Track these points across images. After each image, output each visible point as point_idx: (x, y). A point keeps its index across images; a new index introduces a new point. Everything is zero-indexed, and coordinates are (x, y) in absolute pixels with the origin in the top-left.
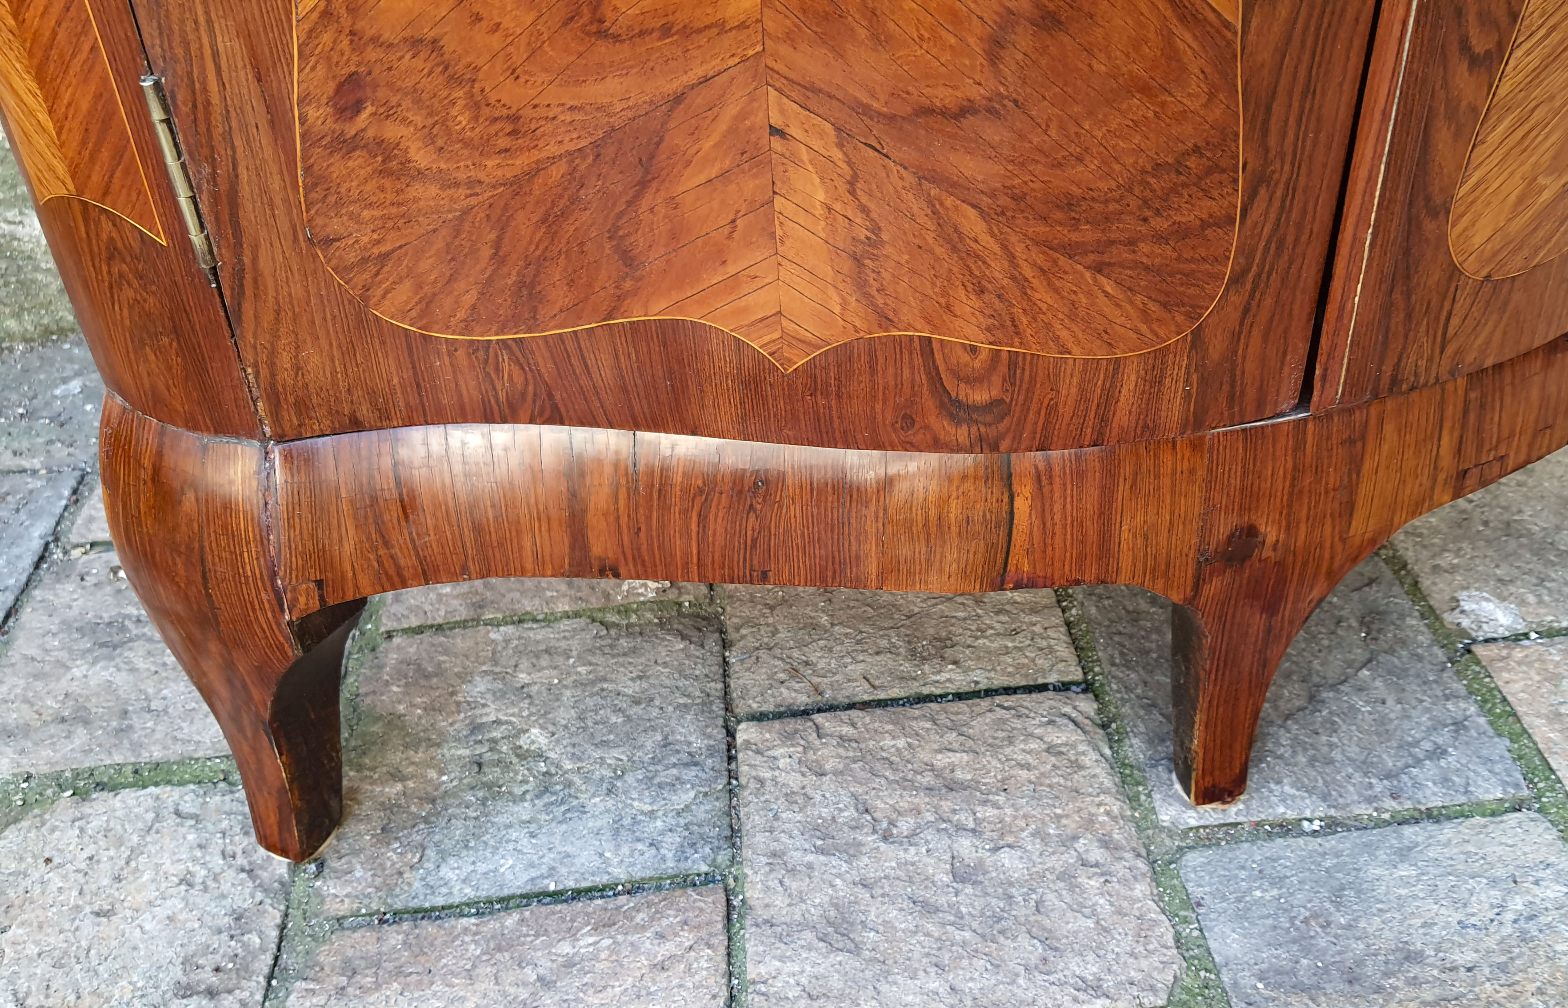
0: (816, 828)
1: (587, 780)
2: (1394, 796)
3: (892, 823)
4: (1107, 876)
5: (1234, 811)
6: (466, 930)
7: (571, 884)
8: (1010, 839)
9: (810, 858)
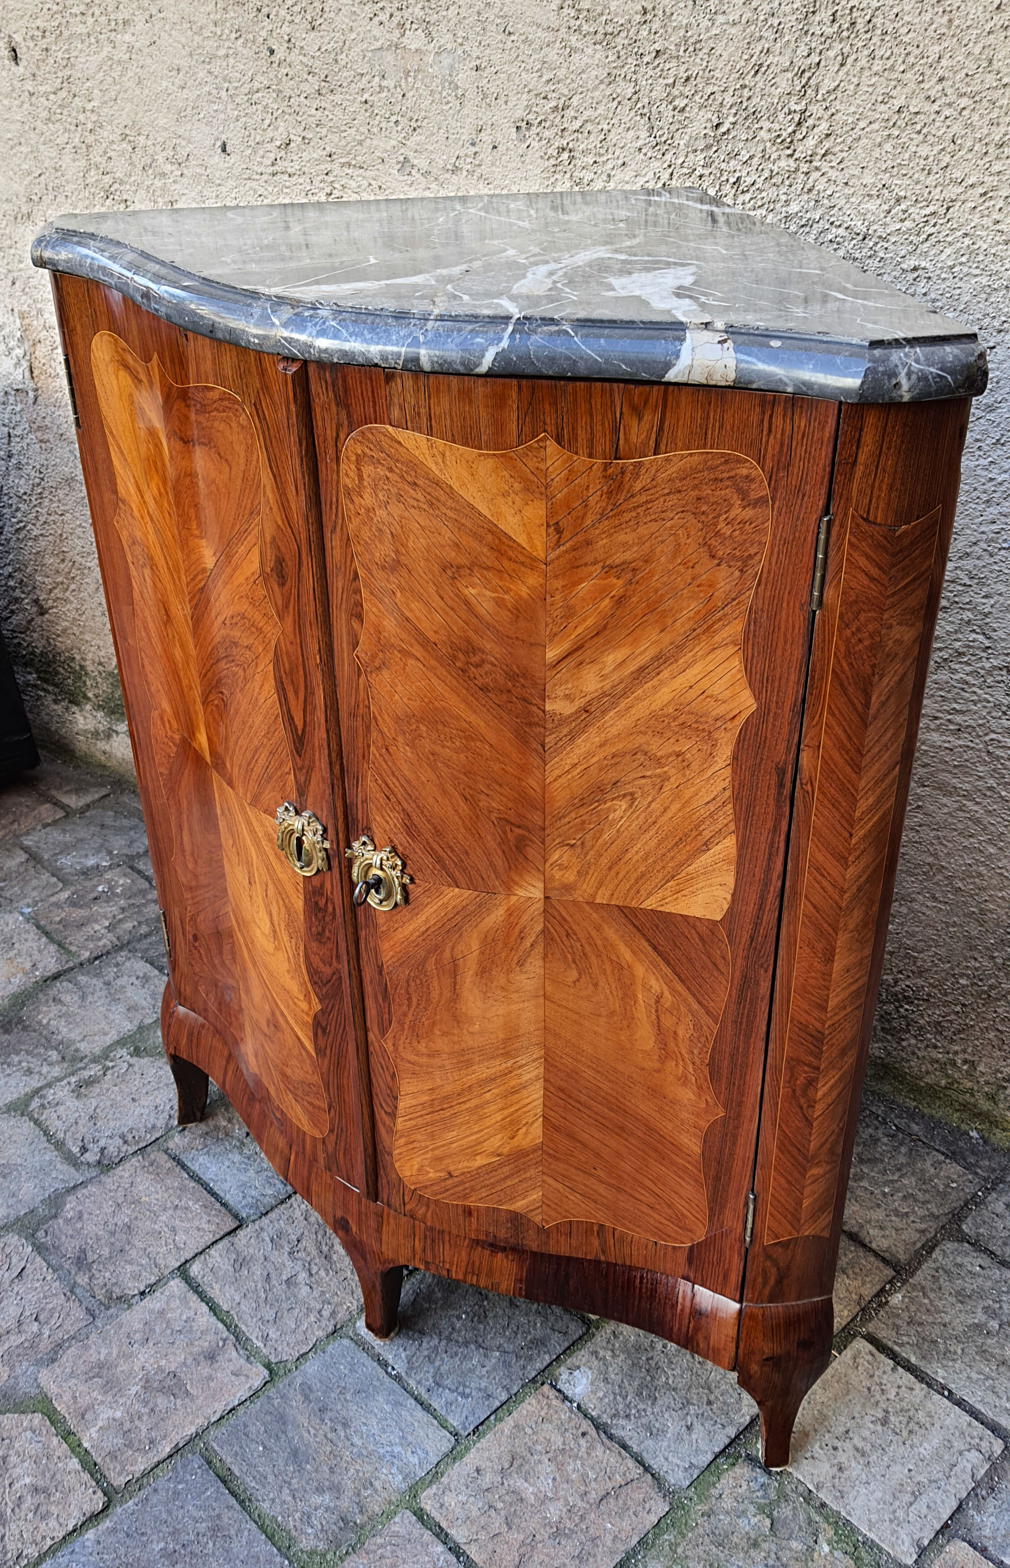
0: (280, 1233)
2: (428, 1389)
3: (298, 1251)
4: (319, 1320)
5: (374, 1340)
6: (182, 1178)
7: (214, 1188)
8: (314, 1286)
9: (266, 1238)
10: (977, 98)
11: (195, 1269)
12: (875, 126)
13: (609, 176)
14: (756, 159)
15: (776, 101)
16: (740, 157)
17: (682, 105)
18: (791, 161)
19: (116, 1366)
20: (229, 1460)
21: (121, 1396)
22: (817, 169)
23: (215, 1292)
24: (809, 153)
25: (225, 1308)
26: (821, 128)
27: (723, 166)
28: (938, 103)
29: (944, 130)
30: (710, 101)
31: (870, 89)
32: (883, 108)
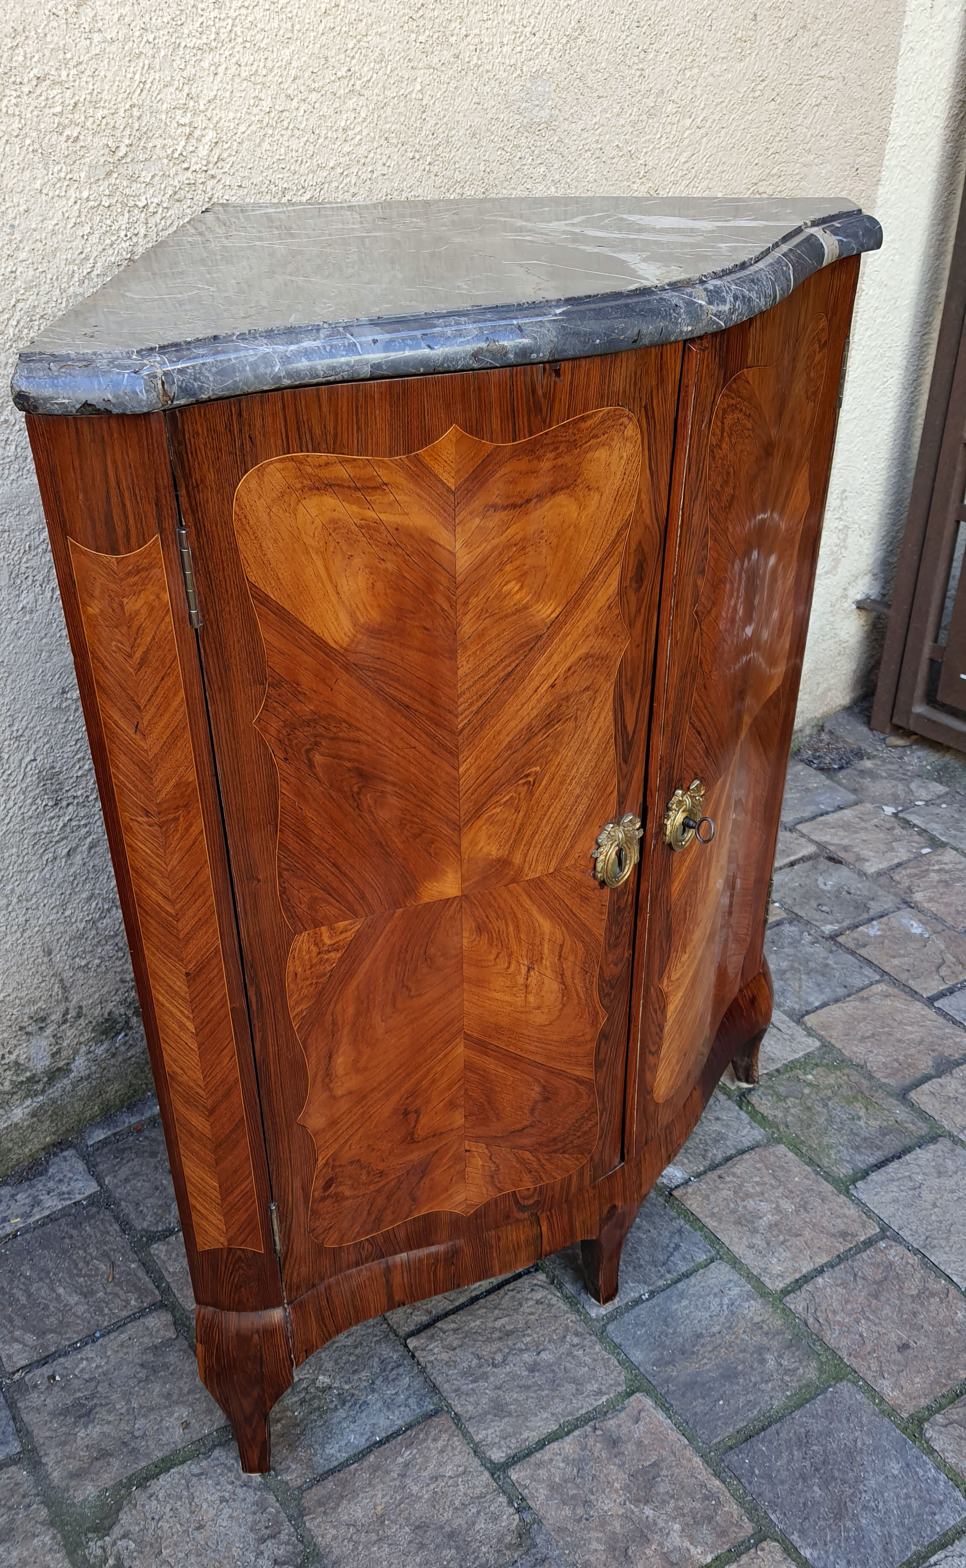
0: (465, 1373)
1: (361, 1390)
2: (669, 1272)
3: (493, 1359)
4: (583, 1347)
5: (617, 1302)
6: (356, 1470)
7: (384, 1435)
8: (541, 1347)
9: (471, 1386)
10: (323, 92)
11: (497, 1455)
12: (253, 128)
13: (12, 226)
14: (157, 178)
15: (164, 117)
16: (142, 179)
17: (75, 134)
18: (188, 174)
19: (614, 1533)
20: (731, 1430)
21: (656, 1524)
22: (213, 177)
23: (532, 1436)
24: (204, 162)
25: (555, 1427)
26: (207, 138)
27: (127, 191)
28: (296, 100)
29: (304, 123)
30: (103, 127)
31: (243, 94)
32: (255, 110)
